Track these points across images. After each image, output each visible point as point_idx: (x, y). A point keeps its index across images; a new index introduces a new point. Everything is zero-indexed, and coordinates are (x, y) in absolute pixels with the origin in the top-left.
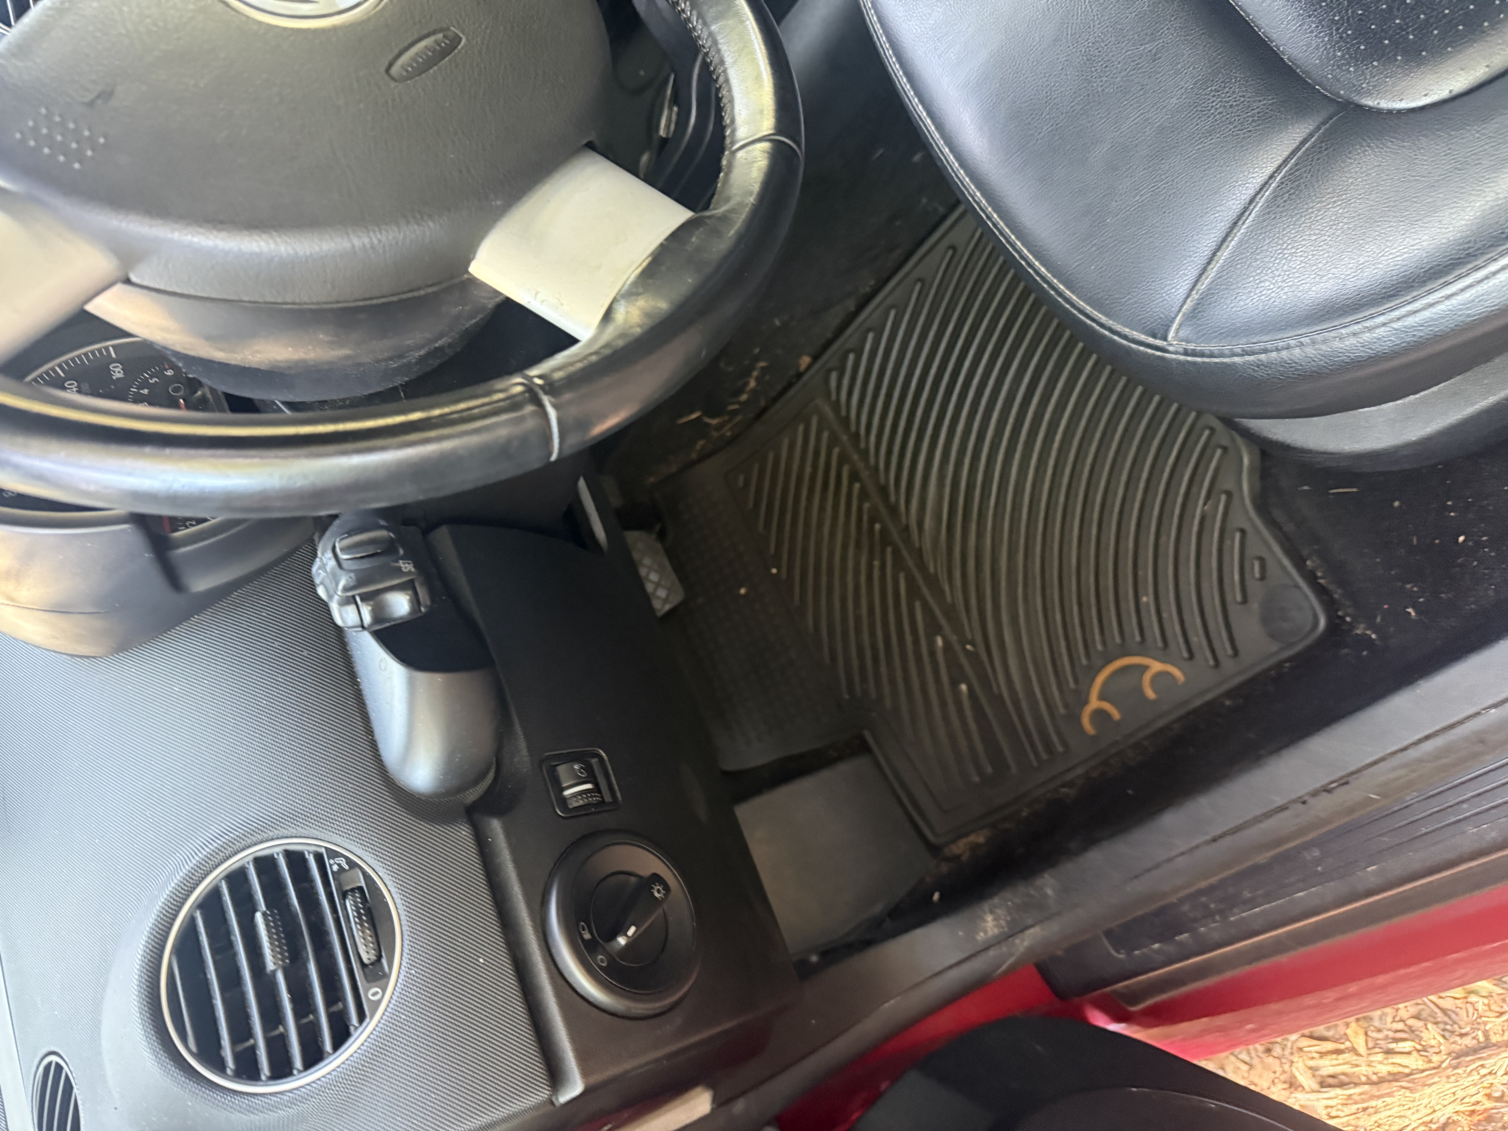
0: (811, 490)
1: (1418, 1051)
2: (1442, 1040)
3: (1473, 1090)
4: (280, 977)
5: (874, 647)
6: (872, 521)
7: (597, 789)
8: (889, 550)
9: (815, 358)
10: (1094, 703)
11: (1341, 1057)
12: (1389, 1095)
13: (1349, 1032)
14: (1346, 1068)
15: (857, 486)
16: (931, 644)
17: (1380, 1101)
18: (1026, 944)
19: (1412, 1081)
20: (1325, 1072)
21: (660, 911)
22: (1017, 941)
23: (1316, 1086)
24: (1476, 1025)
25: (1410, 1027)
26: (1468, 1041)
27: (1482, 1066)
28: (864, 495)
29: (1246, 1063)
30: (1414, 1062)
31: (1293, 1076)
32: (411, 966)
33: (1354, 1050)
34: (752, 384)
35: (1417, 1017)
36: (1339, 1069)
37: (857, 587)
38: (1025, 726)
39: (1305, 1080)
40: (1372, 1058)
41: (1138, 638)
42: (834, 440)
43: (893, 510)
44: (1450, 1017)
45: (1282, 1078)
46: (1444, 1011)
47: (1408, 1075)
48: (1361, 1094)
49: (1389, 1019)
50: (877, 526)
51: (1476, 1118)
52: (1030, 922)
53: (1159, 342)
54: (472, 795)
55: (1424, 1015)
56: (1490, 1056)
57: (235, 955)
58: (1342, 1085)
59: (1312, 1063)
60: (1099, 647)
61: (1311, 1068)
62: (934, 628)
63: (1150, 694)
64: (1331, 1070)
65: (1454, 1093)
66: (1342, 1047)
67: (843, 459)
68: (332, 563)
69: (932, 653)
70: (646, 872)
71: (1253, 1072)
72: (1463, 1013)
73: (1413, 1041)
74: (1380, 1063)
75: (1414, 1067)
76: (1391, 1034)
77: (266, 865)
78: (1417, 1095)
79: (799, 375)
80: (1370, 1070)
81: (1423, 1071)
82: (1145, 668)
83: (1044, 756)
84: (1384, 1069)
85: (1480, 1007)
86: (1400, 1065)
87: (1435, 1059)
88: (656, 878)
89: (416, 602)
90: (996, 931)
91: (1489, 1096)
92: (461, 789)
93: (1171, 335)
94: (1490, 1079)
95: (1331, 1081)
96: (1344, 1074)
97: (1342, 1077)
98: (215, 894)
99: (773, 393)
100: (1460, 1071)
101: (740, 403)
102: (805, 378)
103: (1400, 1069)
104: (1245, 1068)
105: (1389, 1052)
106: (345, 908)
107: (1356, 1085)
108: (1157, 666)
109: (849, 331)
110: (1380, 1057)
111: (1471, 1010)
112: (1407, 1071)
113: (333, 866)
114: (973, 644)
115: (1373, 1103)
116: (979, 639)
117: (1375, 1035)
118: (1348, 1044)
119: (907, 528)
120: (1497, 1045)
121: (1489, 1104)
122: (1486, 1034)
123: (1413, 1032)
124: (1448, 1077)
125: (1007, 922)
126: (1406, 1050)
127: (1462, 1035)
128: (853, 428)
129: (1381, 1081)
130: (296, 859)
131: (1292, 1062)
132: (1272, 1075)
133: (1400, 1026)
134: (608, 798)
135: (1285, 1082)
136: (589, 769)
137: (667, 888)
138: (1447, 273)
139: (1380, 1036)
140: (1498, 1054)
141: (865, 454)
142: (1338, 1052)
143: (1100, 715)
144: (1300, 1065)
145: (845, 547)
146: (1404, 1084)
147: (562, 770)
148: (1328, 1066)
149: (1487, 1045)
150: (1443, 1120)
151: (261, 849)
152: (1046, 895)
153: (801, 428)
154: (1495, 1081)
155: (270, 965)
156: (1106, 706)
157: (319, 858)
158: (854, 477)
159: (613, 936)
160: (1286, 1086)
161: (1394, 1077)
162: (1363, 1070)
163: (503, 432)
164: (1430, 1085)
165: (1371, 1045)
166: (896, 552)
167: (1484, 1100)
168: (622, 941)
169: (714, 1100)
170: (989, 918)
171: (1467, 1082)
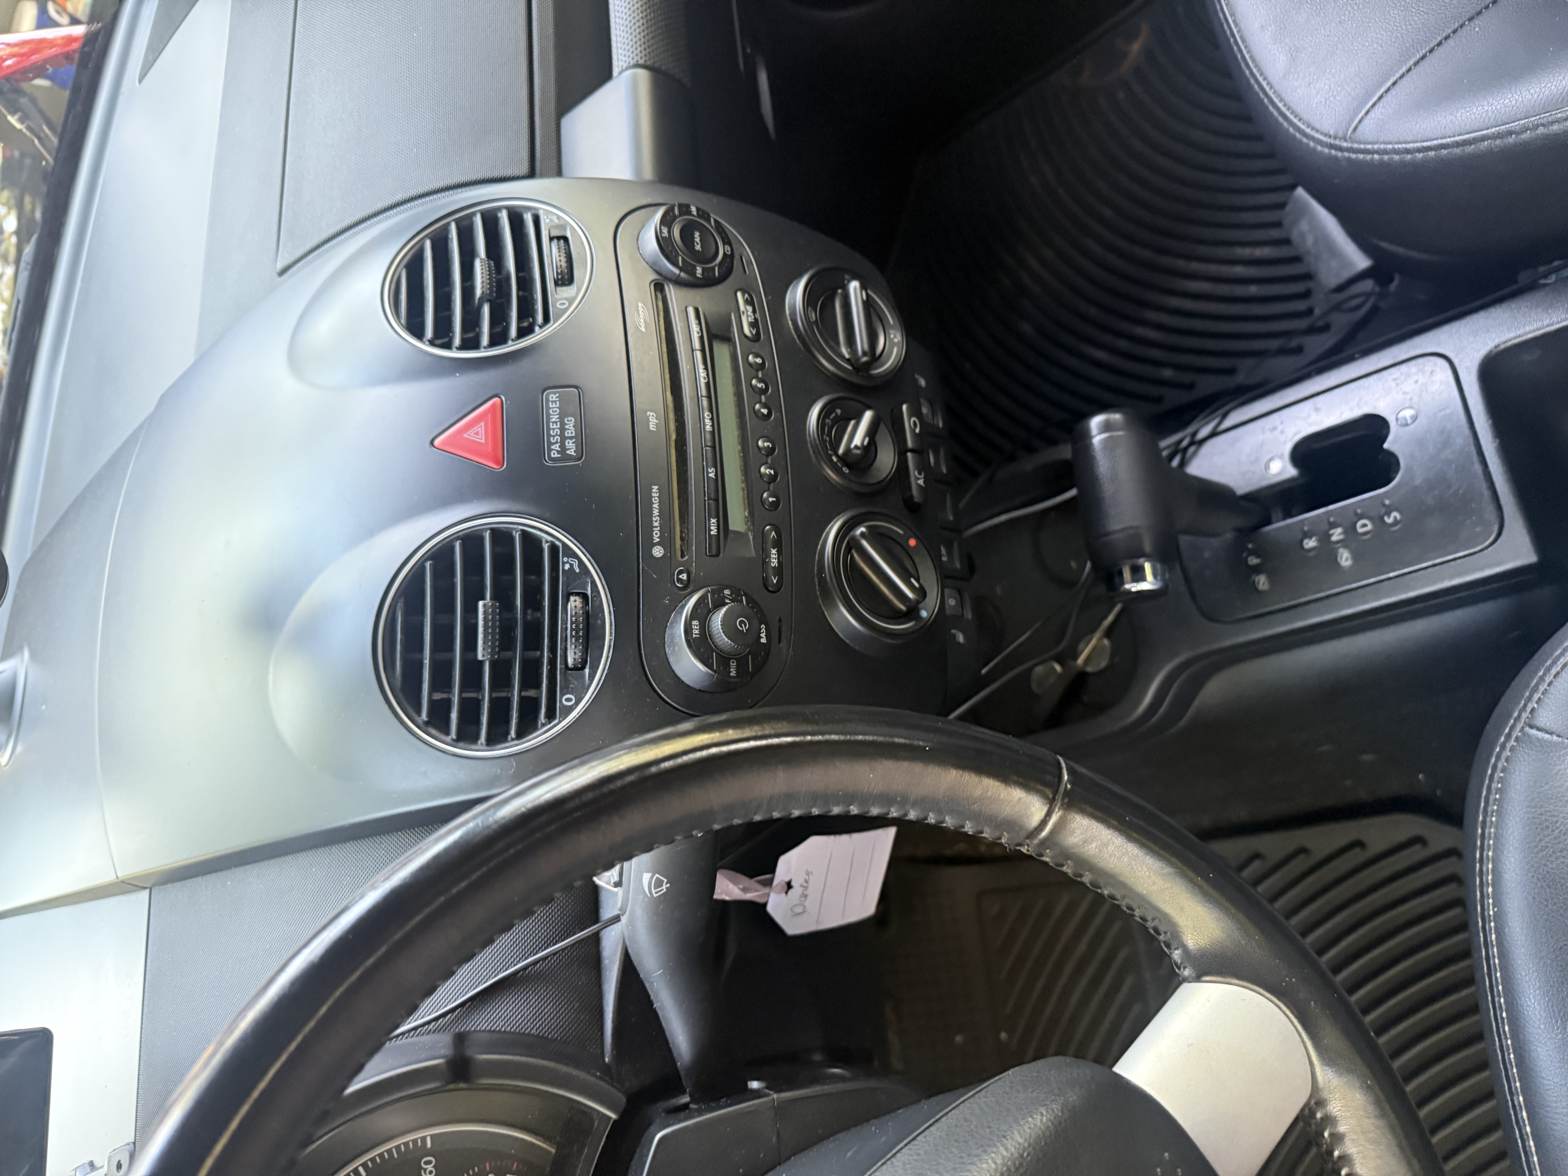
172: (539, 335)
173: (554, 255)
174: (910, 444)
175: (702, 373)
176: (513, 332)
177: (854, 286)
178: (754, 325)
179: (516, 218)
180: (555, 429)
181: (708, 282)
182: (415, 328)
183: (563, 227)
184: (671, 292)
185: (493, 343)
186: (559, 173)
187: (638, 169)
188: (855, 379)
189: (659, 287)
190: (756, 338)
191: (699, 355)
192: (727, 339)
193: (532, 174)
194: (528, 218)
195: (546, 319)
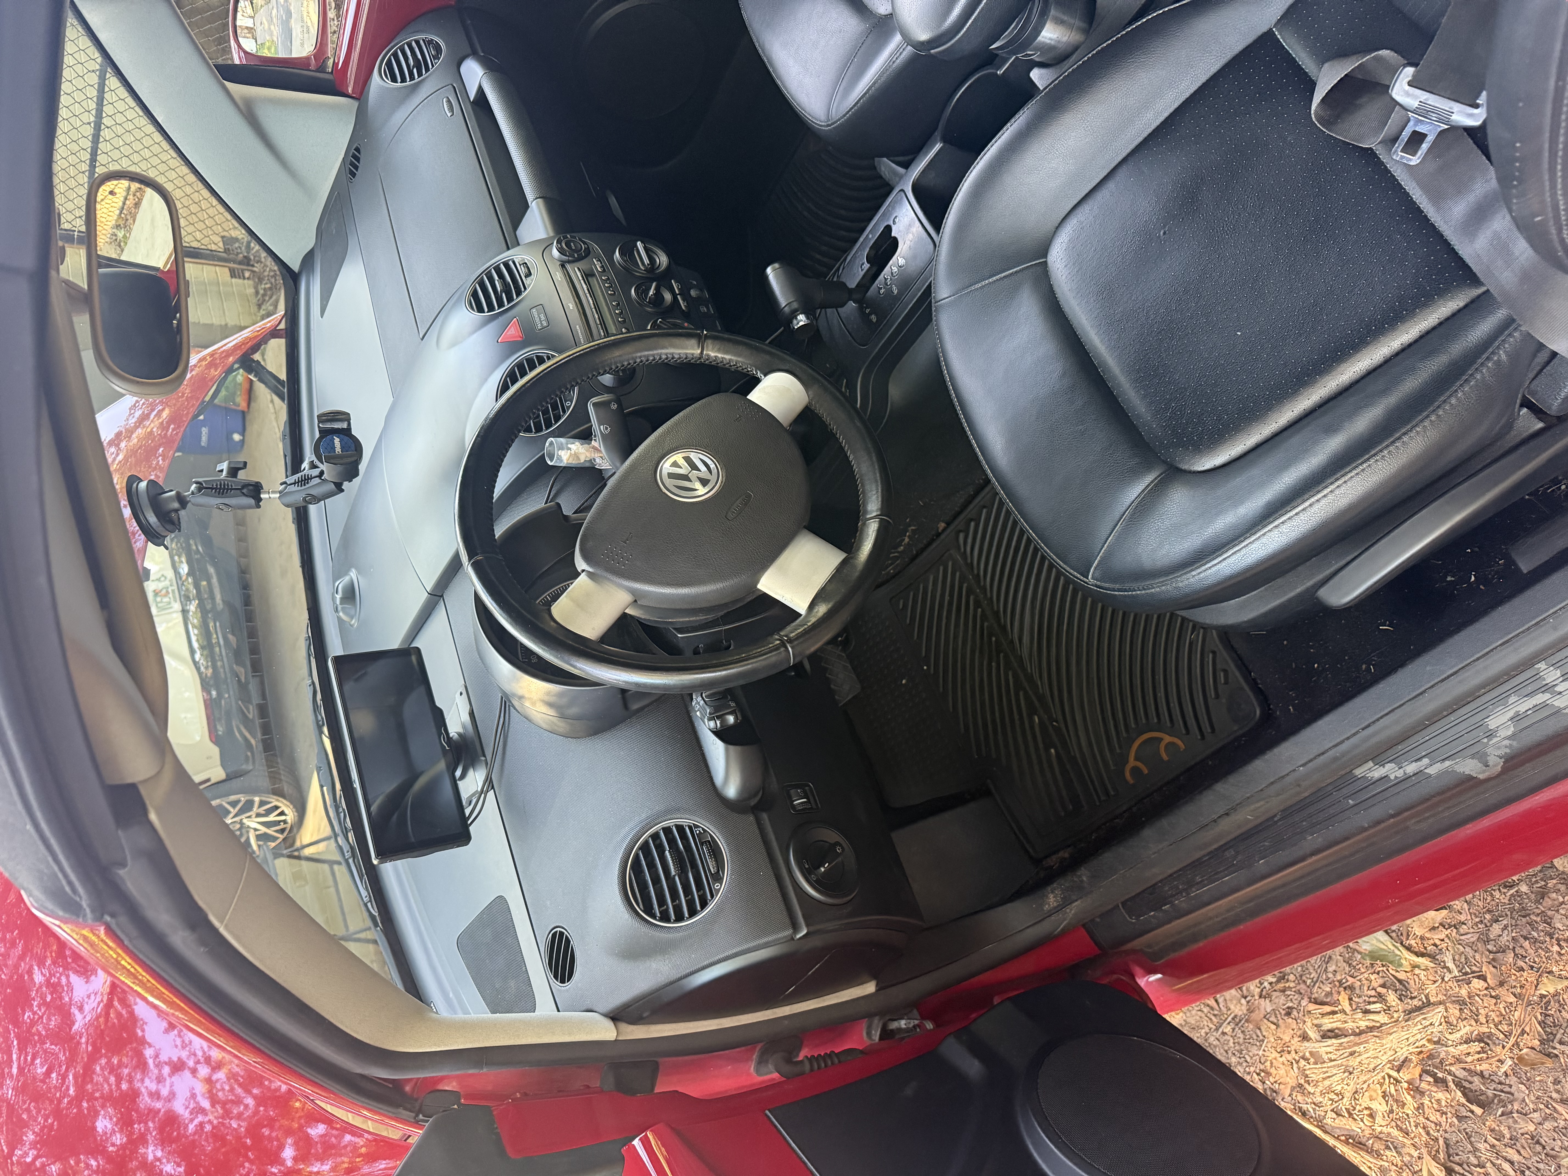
0: (949, 612)
1: (1385, 1010)
2: (1399, 1002)
3: (1419, 1037)
4: (677, 878)
5: (994, 721)
6: (990, 636)
7: (809, 802)
8: (1002, 655)
9: (948, 524)
10: (1132, 762)
11: (1335, 1016)
12: (1366, 1042)
13: (1340, 998)
14: (1338, 1025)
15: (980, 610)
16: (1031, 721)
17: (1362, 1046)
18: (1073, 912)
19: (1381, 1032)
20: (1325, 1028)
21: (840, 859)
22: (1068, 910)
23: (1319, 1038)
24: (1421, 989)
25: (1379, 994)
26: (1416, 1002)
27: (1424, 1019)
28: (984, 617)
29: (1275, 1024)
30: (1382, 1018)
31: (1305, 1032)
32: (732, 875)
33: (1343, 1012)
34: (907, 540)
35: (1383, 986)
36: (1334, 1025)
37: (982, 681)
38: (1090, 776)
39: (1312, 1034)
40: (1354, 1016)
41: (1156, 720)
42: (963, 579)
43: (1003, 628)
44: (1404, 986)
45: (1298, 1034)
46: (1400, 981)
47: (1378, 1028)
48: (1348, 1042)
49: (1366, 988)
50: (994, 639)
51: (1421, 1056)
52: (1074, 897)
53: (1085, 579)
54: (753, 802)
55: (1388, 984)
56: (1428, 1012)
57: (657, 869)
58: (1336, 1036)
59: (1316, 1022)
60: (1133, 726)
61: (1316, 1026)
62: (1032, 711)
63: (1165, 757)
64: (1330, 1026)
65: (1407, 1039)
66: (1337, 1009)
67: (970, 591)
68: (702, 702)
69: (1032, 728)
70: (832, 842)
71: (1279, 1030)
72: (1412, 982)
73: (1381, 1003)
74: (1361, 1020)
75: (1382, 1022)
76: (1367, 999)
77: (667, 831)
78: (1384, 1042)
79: (938, 535)
80: (1354, 1025)
81: (1387, 1024)
82: (1160, 740)
83: (1103, 798)
84: (1363, 1024)
85: (1423, 978)
86: (1373, 1020)
87: (1396, 1015)
88: (837, 844)
89: (736, 718)
90: (1055, 904)
91: (1429, 1041)
92: (750, 798)
93: (1090, 577)
94: (1430, 1028)
95: (1329, 1034)
96: (1337, 1028)
97: (1337, 1031)
98: (646, 843)
99: (921, 546)
100: (1410, 1023)
101: (898, 552)
102: (943, 536)
103: (1374, 1024)
104: (1273, 1027)
105: (1366, 1012)
106: (702, 849)
107: (1346, 1036)
108: (1167, 739)
109: (971, 506)
110: (1360, 1015)
111: (1417, 980)
112: (1378, 1025)
113: (697, 831)
114: (1056, 722)
115: (1356, 1048)
116: (1060, 717)
117: (1357, 1000)
118: (1340, 1007)
119: (1012, 642)
120: (1434, 1004)
121: (1431, 1047)
122: (1427, 997)
123: (1381, 997)
124: (1403, 1027)
125: (1062, 898)
126: (1378, 1010)
127: (1412, 998)
128: (976, 572)
129: (1361, 1033)
130: (680, 828)
131: (1305, 1022)
132: (1292, 1032)
133: (1373, 993)
134: (814, 806)
135: (1300, 1036)
136: (805, 792)
137: (843, 848)
138: (1193, 565)
139: (1361, 1000)
140: (1433, 1010)
141: (984, 589)
142: (1334, 1013)
143: (1135, 771)
144: (1309, 1024)
145: (973, 652)
146: (1375, 1034)
147: (792, 792)
148: (1328, 1023)
149: (1429, 1004)
150: (1402, 1059)
151: (665, 824)
152: (1082, 881)
153: (941, 568)
154: (1434, 1030)
155: (673, 873)
156: (1139, 764)
157: (690, 828)
158: (978, 604)
159: (819, 867)
160: (1300, 1039)
161: (1371, 1029)
162: (1350, 1025)
163: (774, 659)
164: (1391, 1034)
165: (1354, 1007)
166: (1006, 657)
167: (1427, 1044)
168: (823, 869)
169: (877, 985)
170: (1051, 896)
171: (1415, 1030)
172: (524, 294)
173: (523, 270)
174: (677, 292)
175: (584, 286)
176: (515, 297)
177: (639, 243)
178: (602, 267)
179: (506, 265)
180: (537, 320)
181: (580, 259)
182: (480, 310)
183: (524, 259)
184: (568, 266)
185: (508, 303)
186: (519, 245)
187: (548, 234)
188: (648, 275)
189: (563, 266)
190: (604, 271)
191: (582, 282)
192: (593, 275)
193: (508, 249)
194: (511, 263)
195: (525, 288)
